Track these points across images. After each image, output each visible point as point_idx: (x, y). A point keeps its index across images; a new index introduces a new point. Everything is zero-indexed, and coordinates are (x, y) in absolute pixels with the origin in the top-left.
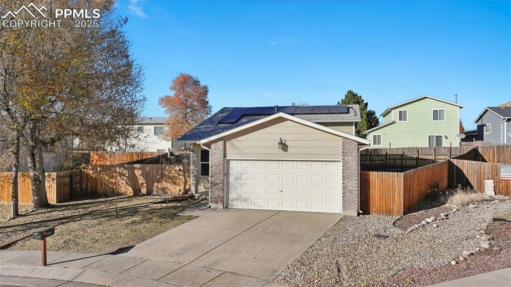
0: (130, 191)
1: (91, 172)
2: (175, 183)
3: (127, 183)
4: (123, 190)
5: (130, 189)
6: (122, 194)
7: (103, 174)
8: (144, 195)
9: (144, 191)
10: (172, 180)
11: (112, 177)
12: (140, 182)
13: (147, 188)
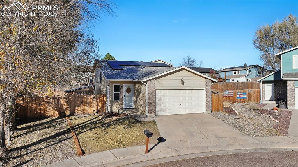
0: (56, 114)
1: (21, 102)
2: (90, 106)
3: (53, 109)
4: (50, 114)
5: (56, 112)
6: (50, 117)
7: (33, 103)
8: (68, 116)
9: (68, 113)
10: (88, 104)
11: (41, 105)
12: (65, 107)
13: (70, 111)
